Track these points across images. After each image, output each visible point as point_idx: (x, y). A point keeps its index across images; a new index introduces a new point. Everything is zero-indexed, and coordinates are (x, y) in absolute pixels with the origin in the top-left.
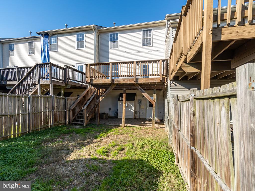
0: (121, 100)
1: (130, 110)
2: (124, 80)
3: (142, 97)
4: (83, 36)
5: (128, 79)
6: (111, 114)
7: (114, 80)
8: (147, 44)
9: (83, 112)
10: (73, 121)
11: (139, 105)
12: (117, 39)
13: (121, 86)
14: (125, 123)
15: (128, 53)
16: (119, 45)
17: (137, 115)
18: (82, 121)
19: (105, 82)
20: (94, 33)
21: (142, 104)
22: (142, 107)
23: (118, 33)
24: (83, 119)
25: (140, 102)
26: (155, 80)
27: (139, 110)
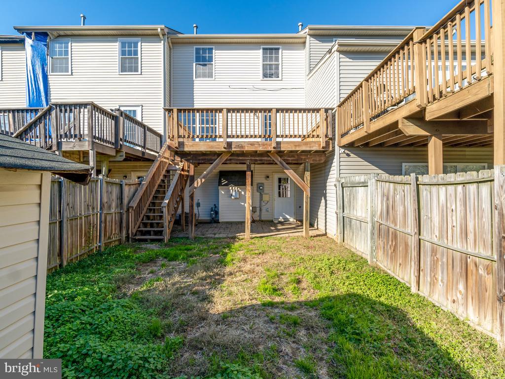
0: (224, 185)
1: (243, 204)
2: (252, 144)
3: (264, 179)
4: (136, 46)
5: (260, 143)
6: (200, 215)
7: (231, 145)
8: (271, 76)
9: (162, 212)
10: (136, 235)
11: (259, 194)
12: (211, 59)
13: (241, 157)
14: (252, 231)
15: (234, 90)
16: (216, 72)
17: (256, 213)
18: (160, 233)
19: (212, 147)
20: (162, 42)
21: (266, 192)
22: (266, 198)
23: (213, 47)
24: (163, 227)
25: (261, 188)
26: (312, 145)
27: (259, 204)
